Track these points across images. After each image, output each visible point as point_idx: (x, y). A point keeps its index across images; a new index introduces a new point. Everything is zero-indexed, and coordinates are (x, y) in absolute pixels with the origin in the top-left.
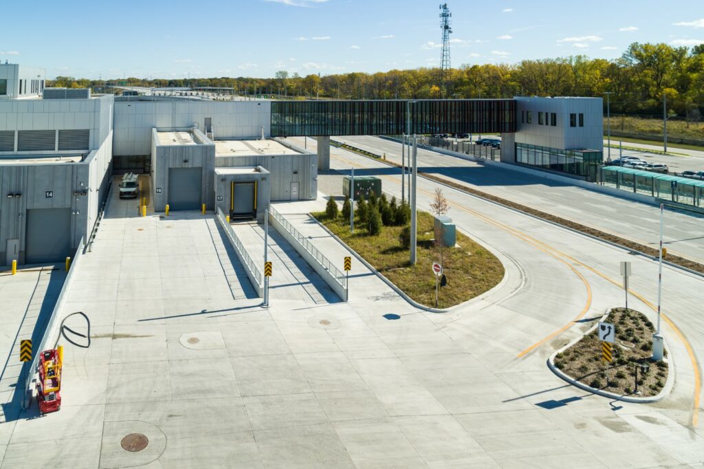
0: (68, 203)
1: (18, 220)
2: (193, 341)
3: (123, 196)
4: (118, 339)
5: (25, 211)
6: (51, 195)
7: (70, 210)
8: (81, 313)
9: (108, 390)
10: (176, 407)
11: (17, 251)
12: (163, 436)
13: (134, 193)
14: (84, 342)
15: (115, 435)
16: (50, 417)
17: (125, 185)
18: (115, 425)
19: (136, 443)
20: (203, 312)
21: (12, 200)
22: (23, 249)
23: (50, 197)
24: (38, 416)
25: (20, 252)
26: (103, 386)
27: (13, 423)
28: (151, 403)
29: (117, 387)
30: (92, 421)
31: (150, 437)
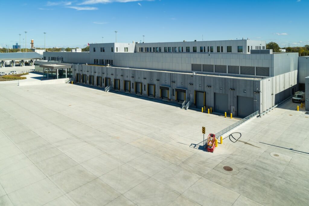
0: (252, 96)
1: (234, 99)
2: (276, 155)
3: (294, 101)
4: (247, 144)
5: (236, 96)
6: (245, 91)
7: (253, 99)
8: (240, 133)
9: (231, 155)
10: (249, 168)
11: (234, 111)
12: (238, 172)
13: (300, 100)
14: (234, 141)
15: (224, 164)
16: (210, 153)
17: (296, 96)
18: (226, 163)
19: (228, 169)
20: (291, 149)
21: (232, 91)
22: (236, 110)
23: (245, 92)
24: (207, 151)
25: (235, 111)
26: (230, 153)
27: (199, 150)
28: (242, 163)
29: (235, 155)
30: (220, 159)
31: (234, 170)
